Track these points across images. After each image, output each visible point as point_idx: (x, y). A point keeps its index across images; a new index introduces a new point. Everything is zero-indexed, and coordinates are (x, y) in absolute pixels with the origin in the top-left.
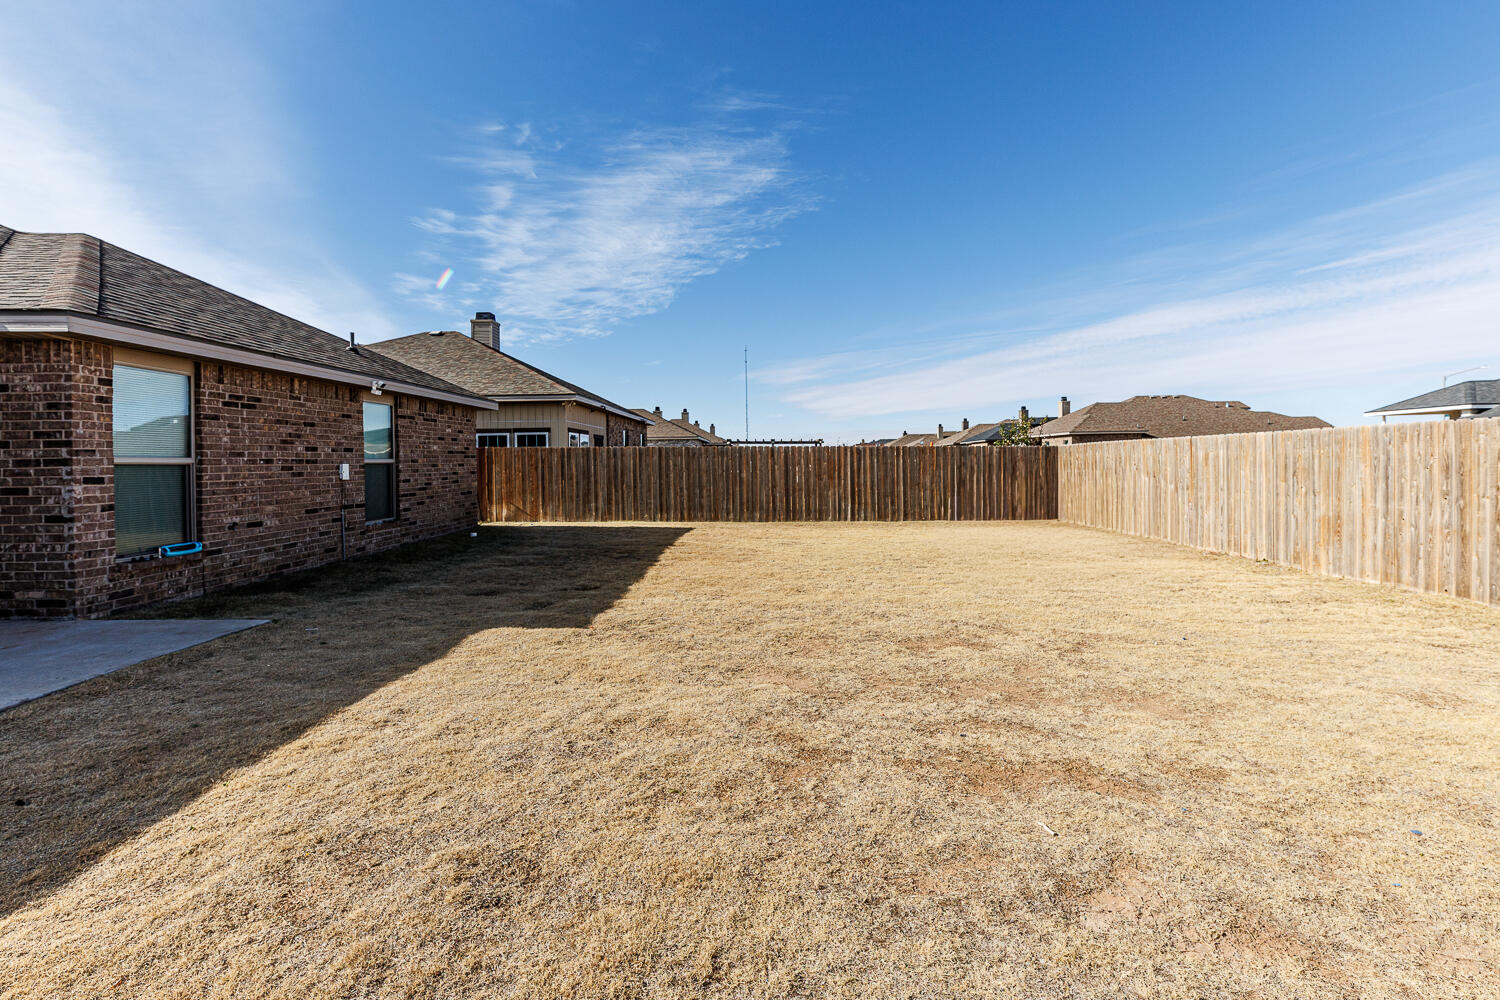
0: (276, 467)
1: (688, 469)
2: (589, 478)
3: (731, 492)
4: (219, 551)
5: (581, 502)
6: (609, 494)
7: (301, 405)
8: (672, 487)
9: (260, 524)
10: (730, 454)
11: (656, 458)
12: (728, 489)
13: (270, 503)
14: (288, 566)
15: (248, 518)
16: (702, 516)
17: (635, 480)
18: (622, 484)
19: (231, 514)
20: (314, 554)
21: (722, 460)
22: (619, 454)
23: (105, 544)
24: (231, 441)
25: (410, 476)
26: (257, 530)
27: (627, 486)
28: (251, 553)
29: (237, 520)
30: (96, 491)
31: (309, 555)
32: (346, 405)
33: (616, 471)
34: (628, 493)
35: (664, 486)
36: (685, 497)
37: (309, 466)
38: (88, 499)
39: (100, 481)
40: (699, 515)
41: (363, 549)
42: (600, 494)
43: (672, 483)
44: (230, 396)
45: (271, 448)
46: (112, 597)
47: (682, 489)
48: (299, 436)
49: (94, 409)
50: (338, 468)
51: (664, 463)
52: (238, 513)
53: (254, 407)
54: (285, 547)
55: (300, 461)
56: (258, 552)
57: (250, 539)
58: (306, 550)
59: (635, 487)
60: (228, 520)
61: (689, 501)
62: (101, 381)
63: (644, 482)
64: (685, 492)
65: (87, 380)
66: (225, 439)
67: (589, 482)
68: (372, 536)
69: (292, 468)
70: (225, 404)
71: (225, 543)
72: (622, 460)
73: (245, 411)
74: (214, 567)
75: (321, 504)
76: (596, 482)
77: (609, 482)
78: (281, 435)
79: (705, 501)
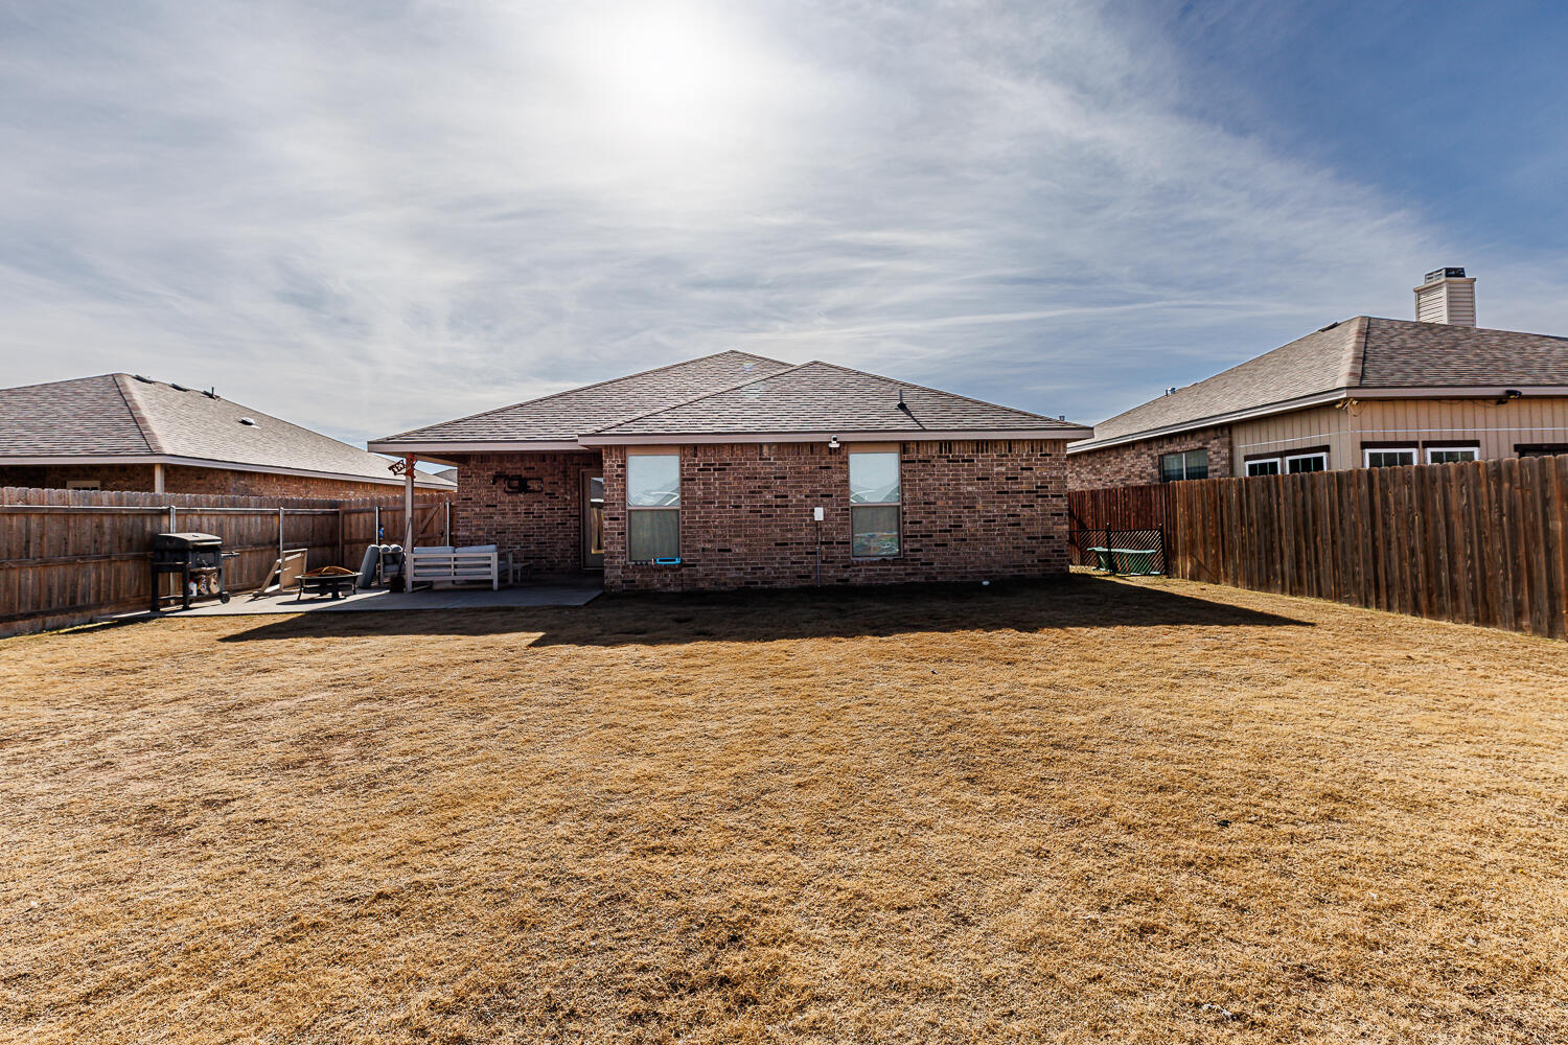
0: (744, 510)
1: (1423, 510)
2: (1272, 524)
3: (1524, 564)
4: (695, 566)
5: (1263, 561)
6: (1298, 552)
7: (772, 464)
8: (1394, 545)
9: (730, 550)
10: (1516, 475)
11: (1364, 488)
12: (1515, 557)
13: (739, 536)
14: (757, 583)
15: (720, 545)
16: (1458, 609)
17: (1333, 532)
18: (1315, 537)
19: (705, 542)
20: (783, 577)
21: (1499, 491)
22: (1308, 485)
23: (619, 553)
24: (704, 494)
25: (923, 517)
26: (727, 554)
27: (1322, 540)
28: (721, 569)
29: (708, 546)
30: (615, 524)
31: (778, 578)
32: (824, 458)
33: (1305, 513)
34: (1324, 551)
35: (1380, 544)
36: (1421, 568)
37: (778, 510)
38: (611, 529)
39: (617, 519)
40: (1449, 606)
41: (847, 580)
42: (1286, 553)
43: (1394, 539)
44: (704, 465)
45: (740, 497)
46: (623, 582)
47: (1413, 551)
48: (768, 487)
49: (614, 481)
50: (813, 511)
51: (1378, 498)
52: (710, 541)
53: (724, 469)
54: (752, 569)
55: (769, 506)
56: (728, 570)
57: (719, 560)
58: (775, 573)
59: (1334, 542)
60: (700, 546)
61: (1428, 575)
62: (618, 466)
63: (1347, 532)
64: (1421, 558)
65: (611, 466)
66: (699, 493)
67: (1272, 531)
68: (860, 571)
69: (760, 512)
70: (700, 470)
71: (699, 560)
72: (1312, 495)
73: (716, 473)
74: (689, 575)
75: (792, 539)
76: (1280, 531)
77: (1297, 532)
78: (749, 487)
79: (1462, 578)
